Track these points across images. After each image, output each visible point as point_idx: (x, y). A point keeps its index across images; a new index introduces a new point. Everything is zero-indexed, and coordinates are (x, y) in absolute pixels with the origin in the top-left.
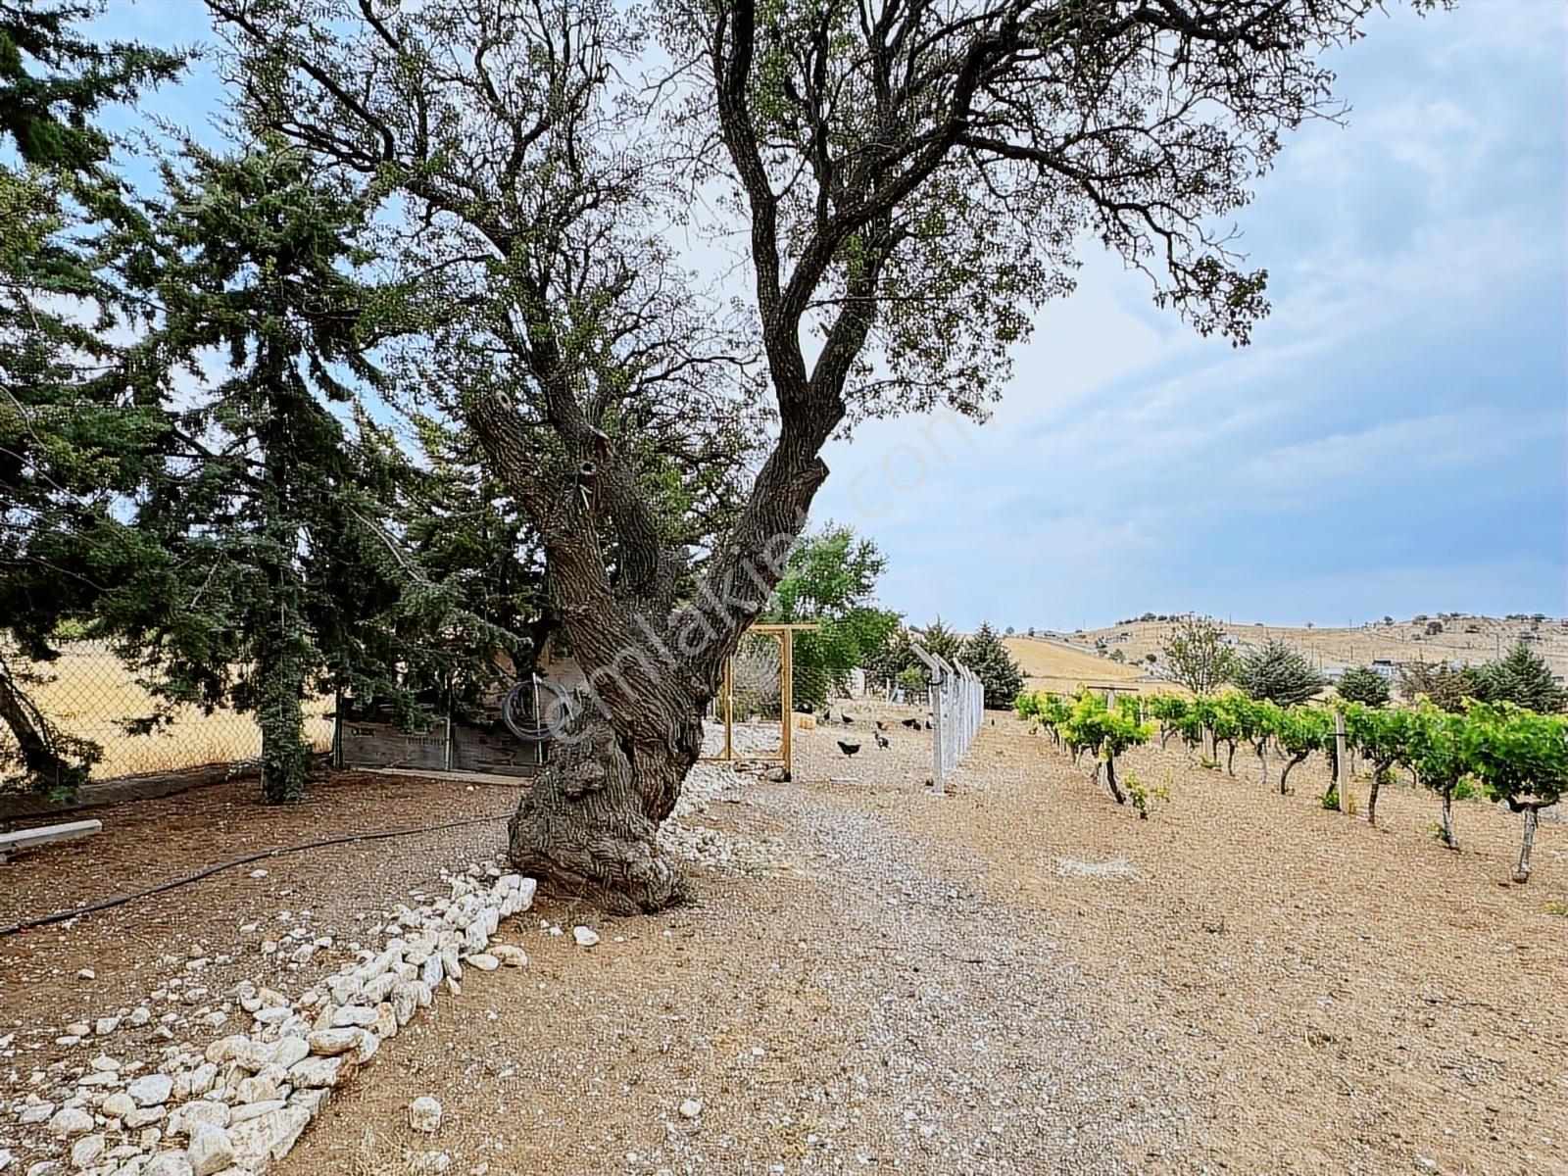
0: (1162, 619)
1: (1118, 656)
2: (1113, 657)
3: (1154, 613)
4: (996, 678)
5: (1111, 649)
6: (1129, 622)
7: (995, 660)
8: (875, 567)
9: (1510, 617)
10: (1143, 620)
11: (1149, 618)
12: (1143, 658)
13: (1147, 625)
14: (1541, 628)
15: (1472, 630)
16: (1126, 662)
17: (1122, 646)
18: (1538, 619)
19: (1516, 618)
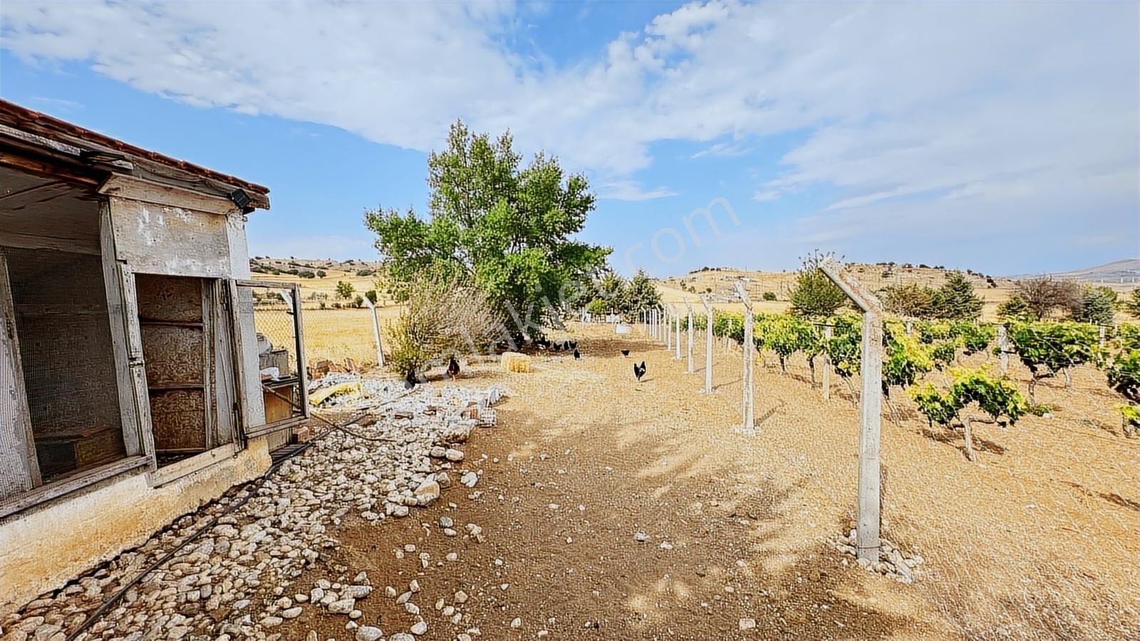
0: (713, 270)
1: (692, 290)
2: (690, 290)
3: (708, 267)
4: (648, 304)
5: (689, 286)
6: (696, 272)
7: (648, 293)
8: (586, 203)
9: (878, 264)
10: (703, 270)
11: (706, 269)
12: (705, 290)
13: (706, 273)
14: (892, 270)
15: (861, 271)
16: (697, 292)
17: (693, 284)
18: (891, 264)
19: (881, 264)
